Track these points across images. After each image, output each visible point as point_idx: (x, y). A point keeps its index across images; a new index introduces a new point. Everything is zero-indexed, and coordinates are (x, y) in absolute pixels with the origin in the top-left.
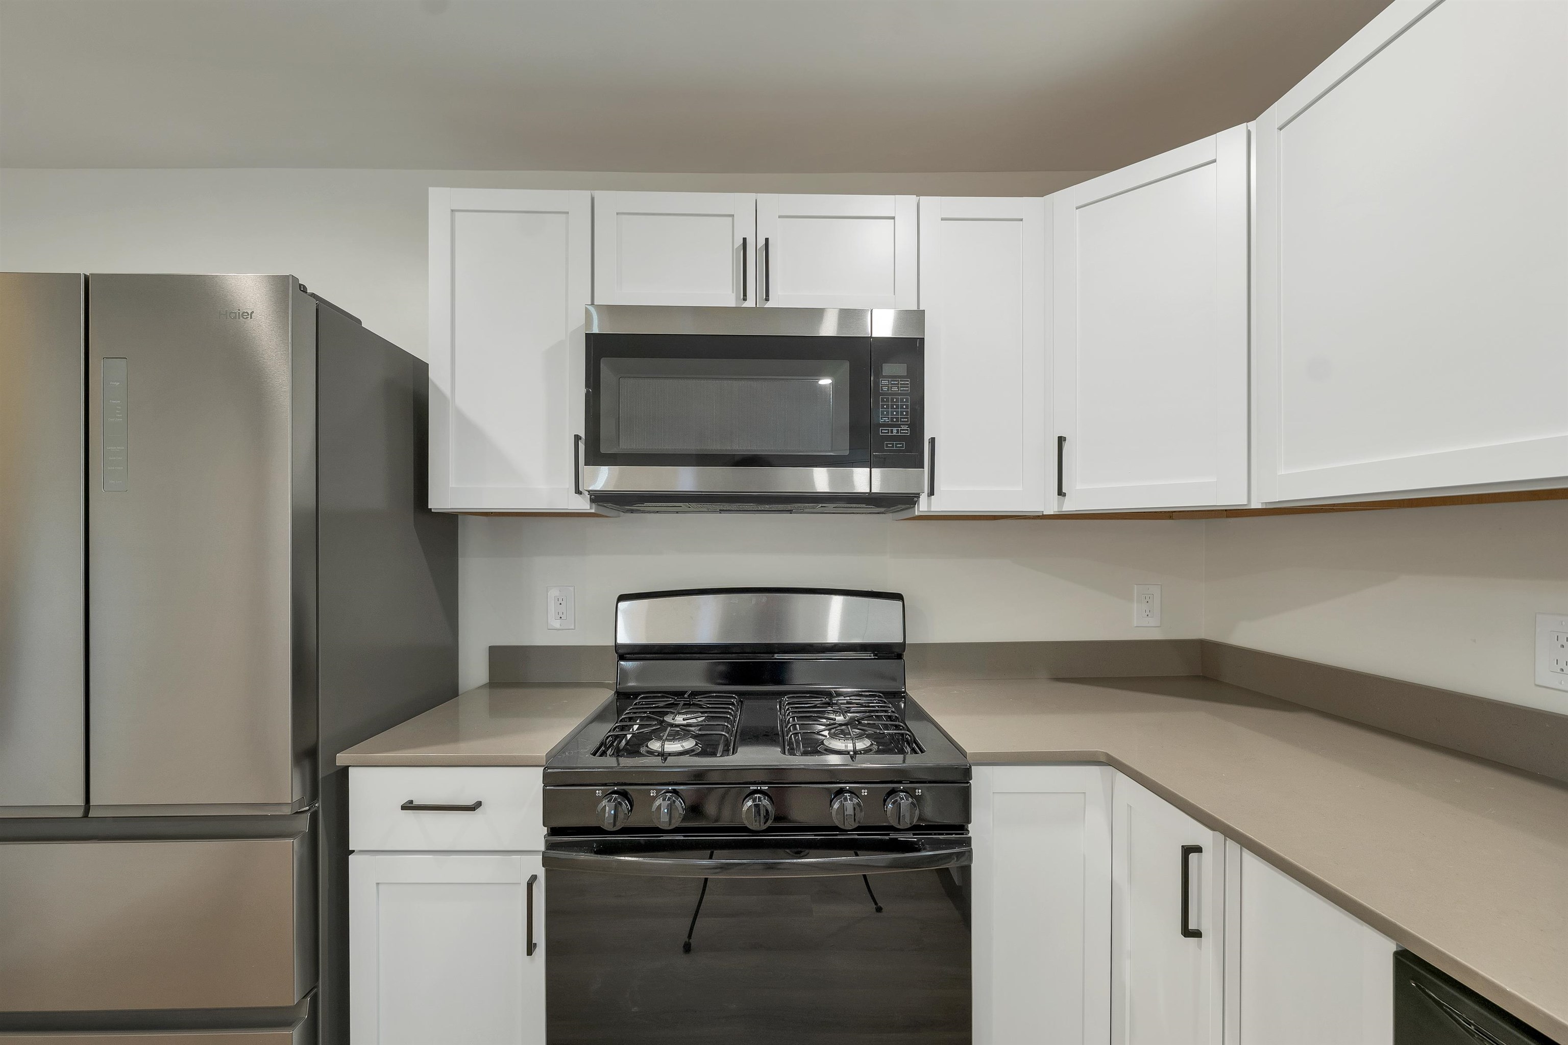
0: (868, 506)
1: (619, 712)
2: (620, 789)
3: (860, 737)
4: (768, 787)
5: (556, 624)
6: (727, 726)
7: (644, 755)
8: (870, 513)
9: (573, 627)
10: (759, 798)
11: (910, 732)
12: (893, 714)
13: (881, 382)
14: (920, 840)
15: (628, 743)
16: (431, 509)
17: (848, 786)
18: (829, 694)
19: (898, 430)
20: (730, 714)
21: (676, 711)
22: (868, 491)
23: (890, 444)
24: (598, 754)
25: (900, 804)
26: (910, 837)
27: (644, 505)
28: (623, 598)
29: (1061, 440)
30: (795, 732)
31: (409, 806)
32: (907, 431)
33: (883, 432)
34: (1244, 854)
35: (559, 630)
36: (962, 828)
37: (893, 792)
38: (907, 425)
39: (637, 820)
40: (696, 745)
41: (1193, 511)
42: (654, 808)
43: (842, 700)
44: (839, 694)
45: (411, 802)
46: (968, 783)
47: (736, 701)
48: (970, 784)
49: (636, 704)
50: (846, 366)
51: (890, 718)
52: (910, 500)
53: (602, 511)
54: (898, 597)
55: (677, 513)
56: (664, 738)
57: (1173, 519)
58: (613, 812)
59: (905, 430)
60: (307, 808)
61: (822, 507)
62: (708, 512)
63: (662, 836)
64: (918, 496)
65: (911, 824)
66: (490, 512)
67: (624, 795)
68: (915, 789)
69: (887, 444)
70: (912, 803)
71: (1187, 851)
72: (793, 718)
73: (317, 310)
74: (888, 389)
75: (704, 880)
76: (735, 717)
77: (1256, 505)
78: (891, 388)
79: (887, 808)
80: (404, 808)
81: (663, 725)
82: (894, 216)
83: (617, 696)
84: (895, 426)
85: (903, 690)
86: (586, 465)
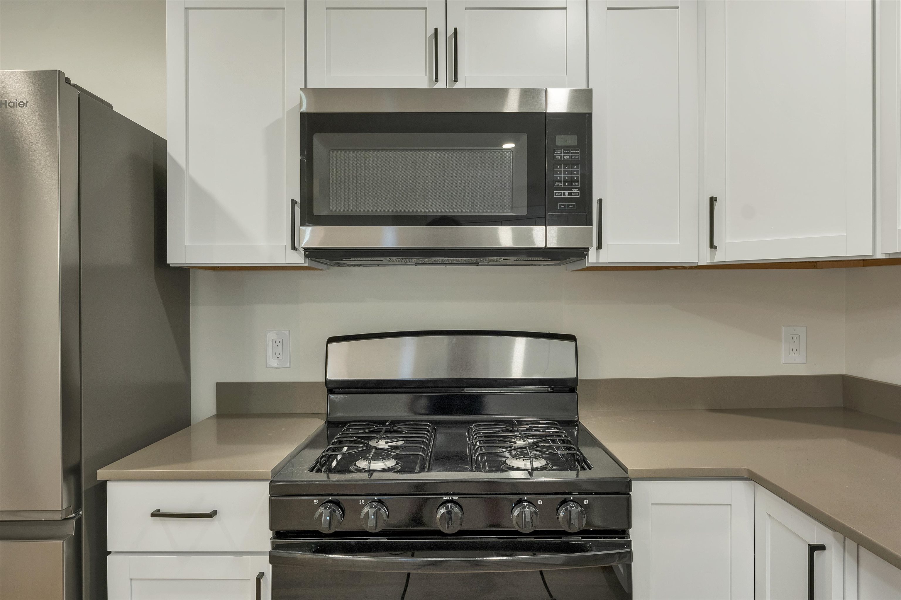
0: (544, 259)
1: (329, 438)
2: (334, 499)
3: (537, 457)
4: (458, 497)
5: (274, 363)
6: (423, 448)
7: (352, 472)
8: (547, 265)
9: (288, 365)
10: (451, 506)
11: (581, 452)
12: (566, 438)
13: (555, 151)
14: (587, 543)
15: (338, 462)
16: (169, 264)
17: (526, 497)
18: (511, 422)
19: (570, 193)
20: (426, 438)
21: (378, 436)
22: (544, 246)
23: (563, 205)
24: (315, 470)
25: (570, 511)
26: (577, 539)
27: (351, 259)
28: (332, 340)
29: (713, 200)
30: (481, 452)
31: (157, 514)
32: (577, 194)
33: (557, 194)
34: (860, 550)
35: (276, 368)
36: (624, 533)
37: (564, 502)
38: (577, 188)
39: (348, 525)
40: (397, 464)
41: (834, 261)
42: (362, 516)
43: (523, 428)
44: (520, 423)
45: (159, 510)
46: (629, 494)
47: (431, 429)
48: (631, 496)
49: (344, 431)
50: (524, 137)
51: (563, 441)
52: (581, 253)
53: (315, 265)
54: (571, 338)
55: (378, 266)
56: (370, 457)
57: (817, 268)
58: (328, 518)
59: (576, 193)
60: (73, 515)
61: (504, 260)
62: (405, 265)
63: (369, 539)
64: (587, 249)
65: (579, 528)
66: (216, 267)
67: (337, 503)
68: (584, 499)
69: (560, 205)
70: (581, 511)
71: (813, 549)
72: (480, 441)
73: (79, 98)
74: (561, 158)
75: (407, 575)
76: (430, 441)
77: (879, 255)
78: (564, 157)
79: (559, 515)
80: (153, 515)
81: (369, 448)
82: (566, 6)
83: (327, 425)
84: (567, 189)
85: (576, 419)
86: (302, 224)
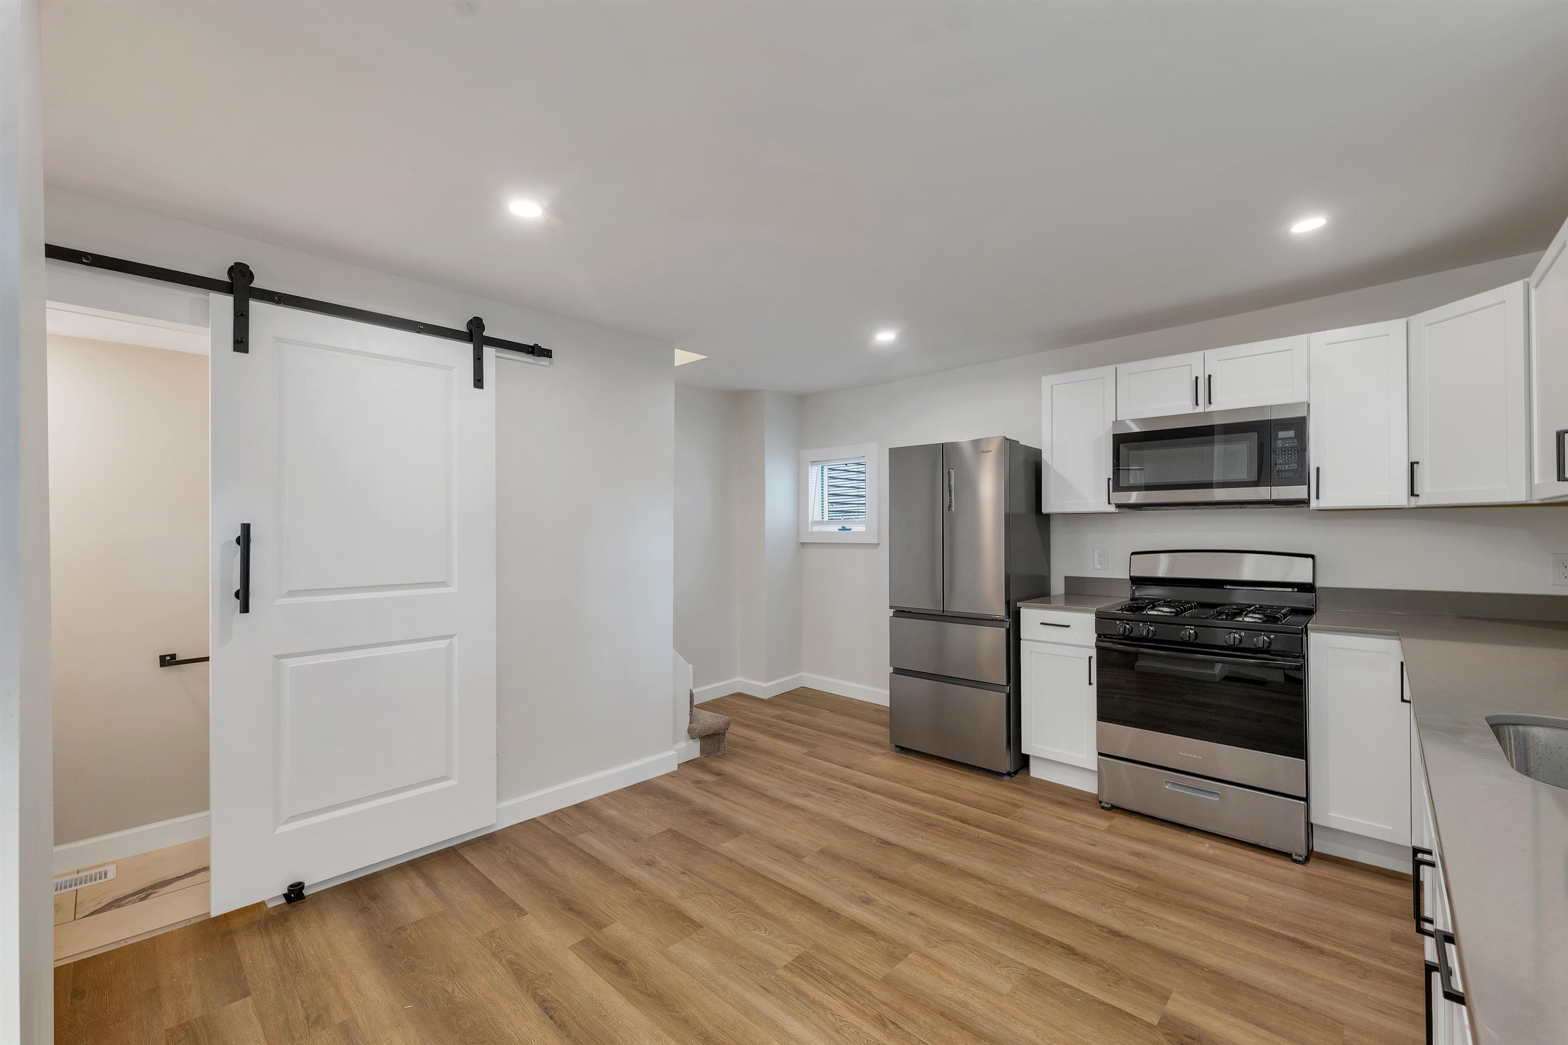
2: (1128, 622)
4: (1194, 627)
5: (1099, 567)
9: (1107, 568)
13: (1278, 442)
16: (1042, 512)
17: (1235, 631)
19: (1289, 467)
22: (1270, 498)
23: (1283, 474)
25: (1262, 640)
27: (1146, 508)
28: (1133, 554)
29: (1413, 464)
33: (1279, 467)
35: (1099, 570)
38: (1295, 463)
39: (1134, 634)
45: (1044, 622)
46: (1302, 635)
50: (1255, 436)
52: (1305, 502)
53: (1121, 512)
54: (1312, 557)
58: (1123, 630)
59: (1294, 466)
60: (1007, 619)
63: (1145, 643)
64: (1309, 500)
66: (1067, 513)
68: (1271, 635)
70: (1269, 641)
74: (1282, 445)
78: (1284, 445)
80: (1042, 624)
82: (1291, 349)
84: (1287, 464)
85: (1315, 609)
86: (1113, 491)
